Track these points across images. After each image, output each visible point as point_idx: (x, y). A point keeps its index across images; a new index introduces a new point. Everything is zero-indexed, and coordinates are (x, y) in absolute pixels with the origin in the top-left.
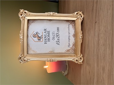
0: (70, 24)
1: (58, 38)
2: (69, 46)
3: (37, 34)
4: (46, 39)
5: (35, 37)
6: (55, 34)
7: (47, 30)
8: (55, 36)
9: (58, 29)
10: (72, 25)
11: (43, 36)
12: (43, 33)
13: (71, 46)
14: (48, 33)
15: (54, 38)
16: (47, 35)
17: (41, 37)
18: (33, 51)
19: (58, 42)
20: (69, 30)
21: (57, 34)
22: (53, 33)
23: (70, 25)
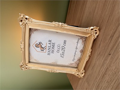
0: (81, 39)
1: (63, 51)
2: (73, 60)
3: (40, 44)
4: (50, 50)
5: (38, 47)
6: (61, 47)
7: (52, 42)
8: (60, 49)
9: (65, 42)
10: (82, 40)
11: (47, 47)
12: (48, 44)
13: (76, 60)
14: (53, 45)
15: (58, 51)
16: (52, 46)
17: (45, 48)
18: (35, 60)
19: (63, 55)
20: (77, 45)
21: (63, 47)
22: (58, 46)
23: (79, 40)
